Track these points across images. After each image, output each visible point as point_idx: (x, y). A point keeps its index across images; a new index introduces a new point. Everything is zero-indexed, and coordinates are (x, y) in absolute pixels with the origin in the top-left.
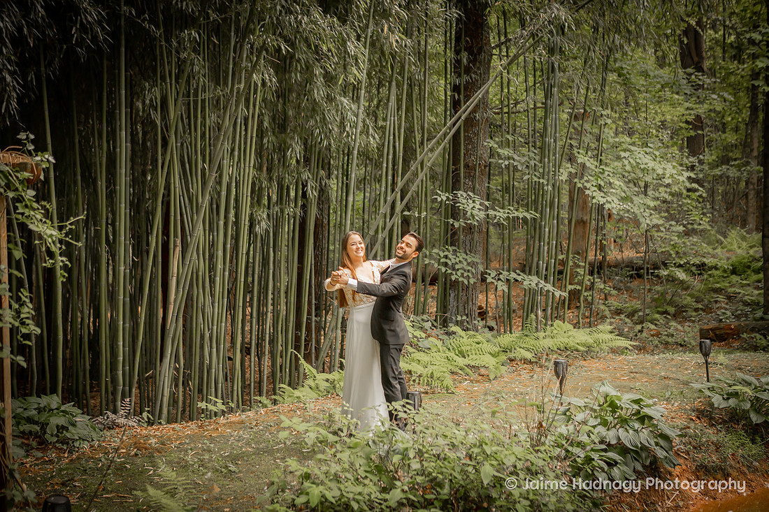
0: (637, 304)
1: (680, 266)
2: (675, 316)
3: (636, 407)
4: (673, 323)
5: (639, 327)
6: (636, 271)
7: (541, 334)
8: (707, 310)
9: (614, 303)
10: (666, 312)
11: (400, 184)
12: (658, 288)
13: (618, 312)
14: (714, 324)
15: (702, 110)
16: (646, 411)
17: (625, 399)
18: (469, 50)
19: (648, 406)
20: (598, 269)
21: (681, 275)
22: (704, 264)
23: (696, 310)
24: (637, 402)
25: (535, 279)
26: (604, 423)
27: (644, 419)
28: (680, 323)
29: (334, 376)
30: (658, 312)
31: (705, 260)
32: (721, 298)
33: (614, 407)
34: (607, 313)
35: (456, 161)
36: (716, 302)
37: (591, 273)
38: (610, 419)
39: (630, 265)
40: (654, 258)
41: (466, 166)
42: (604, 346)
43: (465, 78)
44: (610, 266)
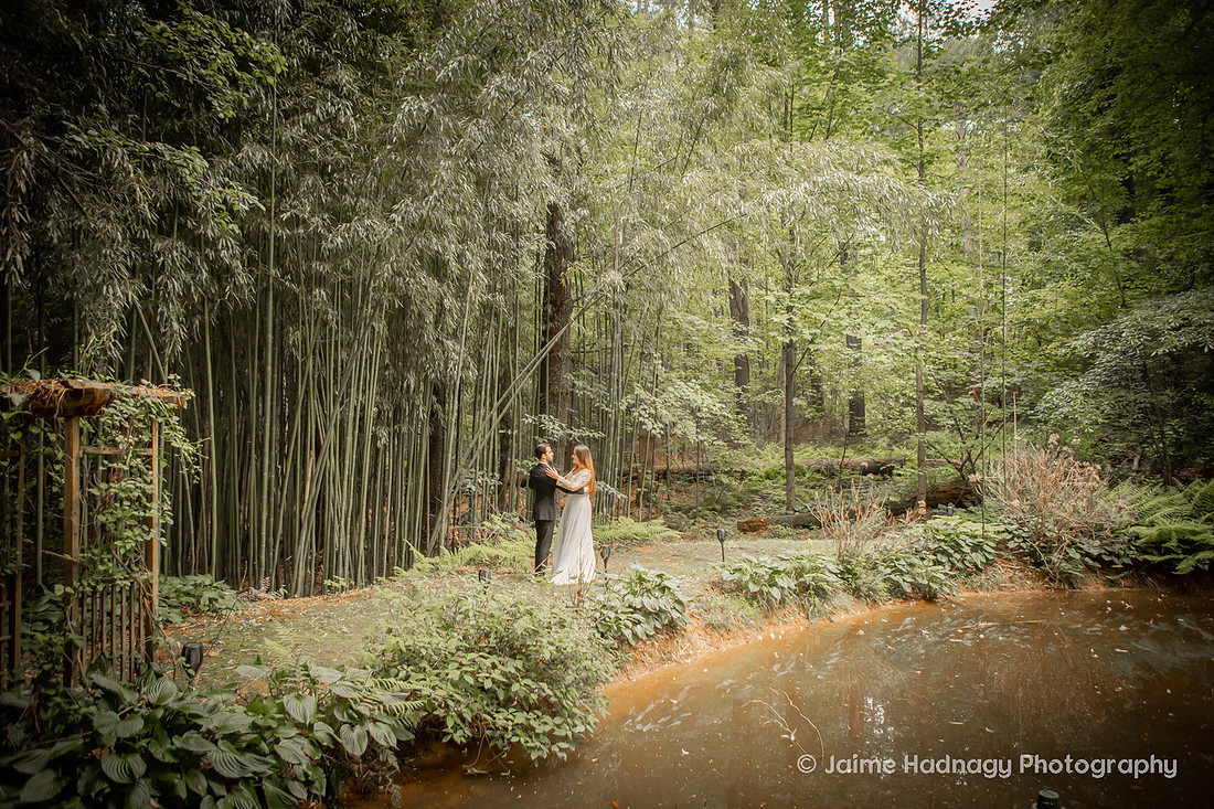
0: (692, 503)
1: (726, 473)
2: (721, 512)
3: (659, 580)
4: (719, 517)
5: (692, 521)
6: (692, 477)
7: (607, 527)
8: (746, 507)
9: (675, 501)
10: (714, 509)
11: (496, 404)
12: (709, 490)
13: (677, 509)
14: (750, 518)
15: (742, 349)
16: (666, 583)
17: (651, 575)
18: (554, 303)
19: (669, 579)
20: (663, 475)
21: (725, 479)
22: (743, 471)
23: (738, 507)
24: (660, 576)
25: (603, 483)
26: (634, 593)
27: (663, 589)
28: (725, 518)
29: (436, 559)
30: (708, 510)
31: (743, 468)
32: (757, 498)
33: (641, 580)
34: (669, 510)
35: (543, 389)
36: (753, 501)
37: (657, 479)
38: (637, 589)
39: (689, 472)
40: (707, 466)
41: (551, 394)
42: (658, 536)
43: (550, 324)
44: (673, 473)
